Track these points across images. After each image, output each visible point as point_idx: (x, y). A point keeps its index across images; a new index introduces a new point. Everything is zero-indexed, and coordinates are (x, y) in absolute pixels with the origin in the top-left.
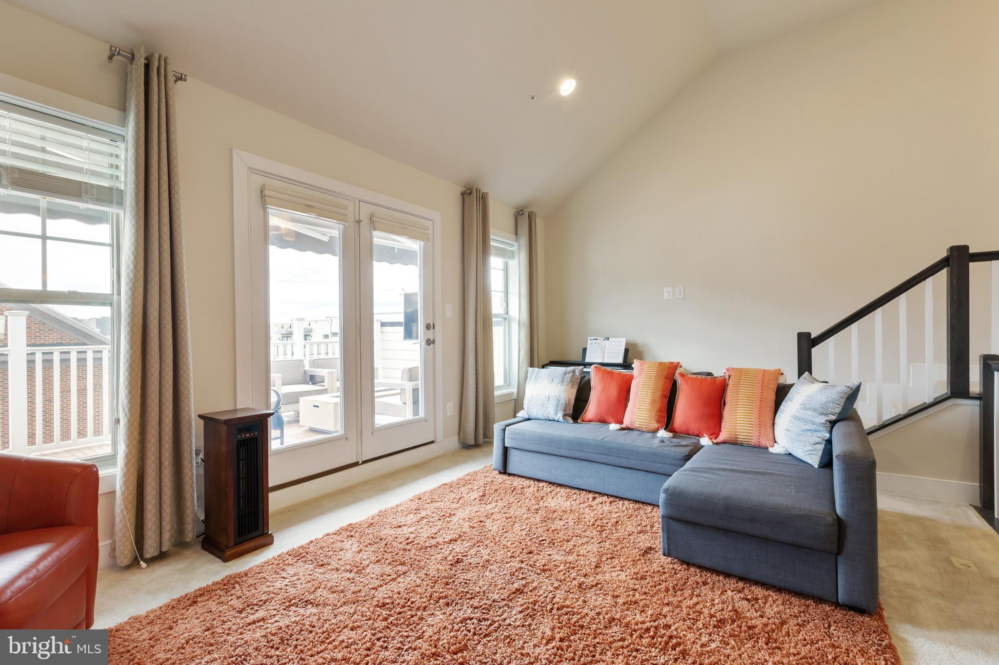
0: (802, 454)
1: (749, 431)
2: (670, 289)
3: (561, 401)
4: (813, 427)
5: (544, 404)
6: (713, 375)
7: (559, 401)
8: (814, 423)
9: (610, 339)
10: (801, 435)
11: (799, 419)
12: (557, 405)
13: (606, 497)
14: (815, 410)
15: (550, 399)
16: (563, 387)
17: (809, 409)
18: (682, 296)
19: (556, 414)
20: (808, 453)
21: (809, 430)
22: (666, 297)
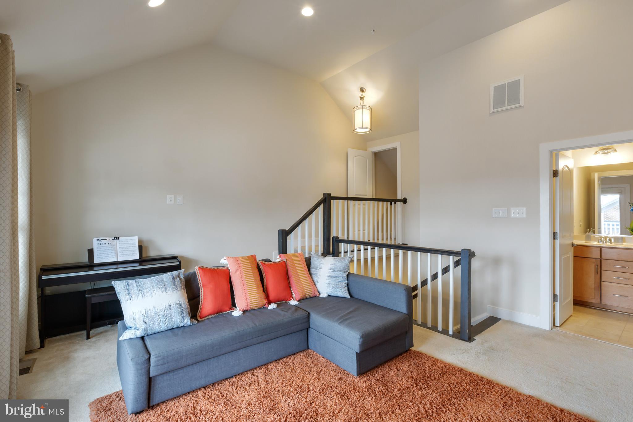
0: (342, 293)
1: (310, 289)
2: (172, 196)
3: (183, 306)
4: (342, 279)
5: (166, 315)
6: (271, 261)
7: (181, 306)
8: (342, 277)
9: (120, 238)
10: (338, 284)
11: (334, 277)
12: (182, 311)
13: (258, 369)
14: (341, 271)
15: (172, 308)
16: (179, 293)
17: (338, 271)
18: (181, 202)
19: (183, 320)
20: (344, 292)
21: (340, 281)
22: (168, 202)
